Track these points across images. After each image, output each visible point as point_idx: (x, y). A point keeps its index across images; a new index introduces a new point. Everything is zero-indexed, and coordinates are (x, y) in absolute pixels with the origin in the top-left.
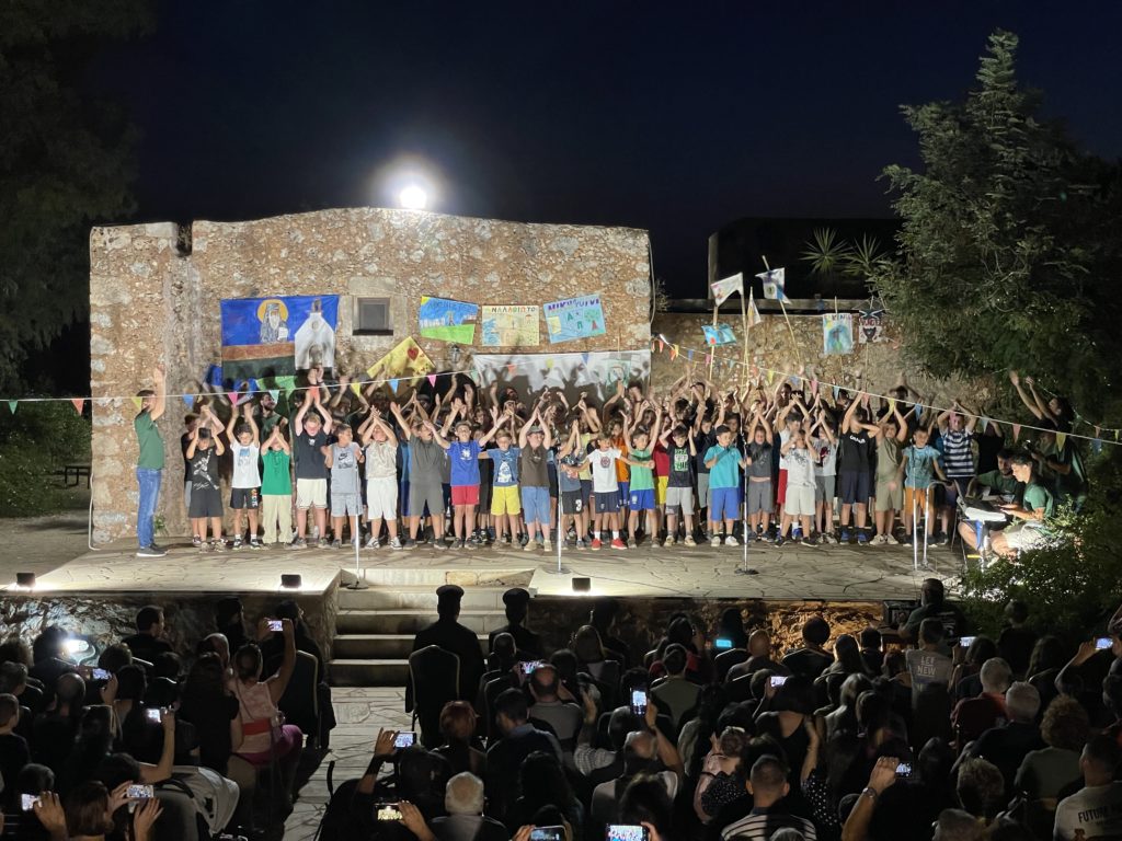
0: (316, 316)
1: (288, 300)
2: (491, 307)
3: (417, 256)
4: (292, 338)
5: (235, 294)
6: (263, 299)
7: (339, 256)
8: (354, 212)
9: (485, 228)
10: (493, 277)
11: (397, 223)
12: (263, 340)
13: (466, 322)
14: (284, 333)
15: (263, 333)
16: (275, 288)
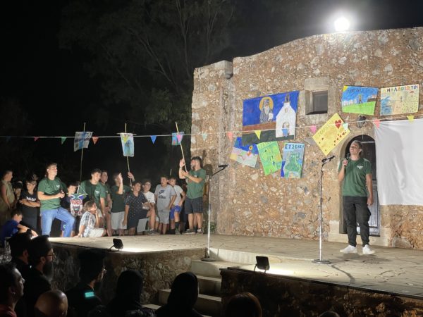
0: (287, 105)
1: (274, 97)
2: (386, 89)
3: (342, 60)
4: (275, 119)
5: (250, 96)
6: (262, 97)
7: (300, 67)
8: (308, 39)
9: (384, 36)
10: (389, 68)
11: (332, 41)
12: (261, 121)
13: (370, 100)
14: (271, 116)
15: (261, 118)
16: (268, 90)
